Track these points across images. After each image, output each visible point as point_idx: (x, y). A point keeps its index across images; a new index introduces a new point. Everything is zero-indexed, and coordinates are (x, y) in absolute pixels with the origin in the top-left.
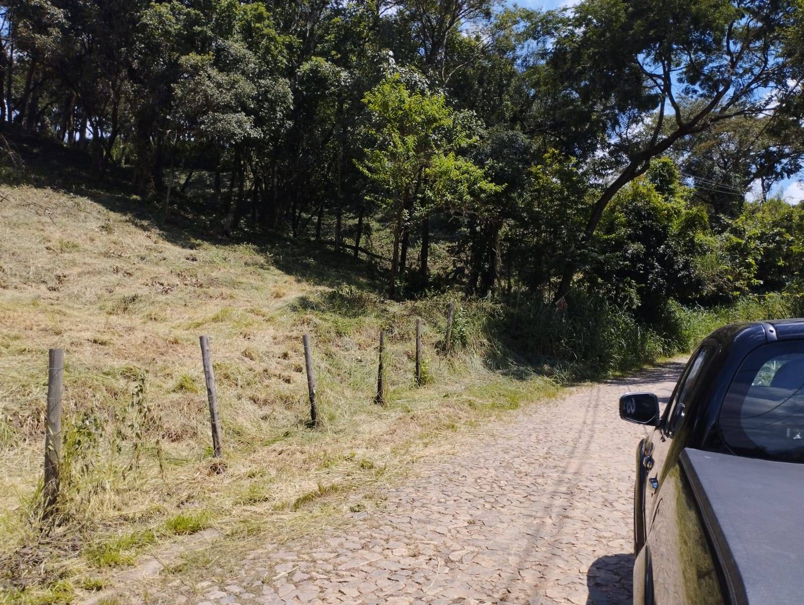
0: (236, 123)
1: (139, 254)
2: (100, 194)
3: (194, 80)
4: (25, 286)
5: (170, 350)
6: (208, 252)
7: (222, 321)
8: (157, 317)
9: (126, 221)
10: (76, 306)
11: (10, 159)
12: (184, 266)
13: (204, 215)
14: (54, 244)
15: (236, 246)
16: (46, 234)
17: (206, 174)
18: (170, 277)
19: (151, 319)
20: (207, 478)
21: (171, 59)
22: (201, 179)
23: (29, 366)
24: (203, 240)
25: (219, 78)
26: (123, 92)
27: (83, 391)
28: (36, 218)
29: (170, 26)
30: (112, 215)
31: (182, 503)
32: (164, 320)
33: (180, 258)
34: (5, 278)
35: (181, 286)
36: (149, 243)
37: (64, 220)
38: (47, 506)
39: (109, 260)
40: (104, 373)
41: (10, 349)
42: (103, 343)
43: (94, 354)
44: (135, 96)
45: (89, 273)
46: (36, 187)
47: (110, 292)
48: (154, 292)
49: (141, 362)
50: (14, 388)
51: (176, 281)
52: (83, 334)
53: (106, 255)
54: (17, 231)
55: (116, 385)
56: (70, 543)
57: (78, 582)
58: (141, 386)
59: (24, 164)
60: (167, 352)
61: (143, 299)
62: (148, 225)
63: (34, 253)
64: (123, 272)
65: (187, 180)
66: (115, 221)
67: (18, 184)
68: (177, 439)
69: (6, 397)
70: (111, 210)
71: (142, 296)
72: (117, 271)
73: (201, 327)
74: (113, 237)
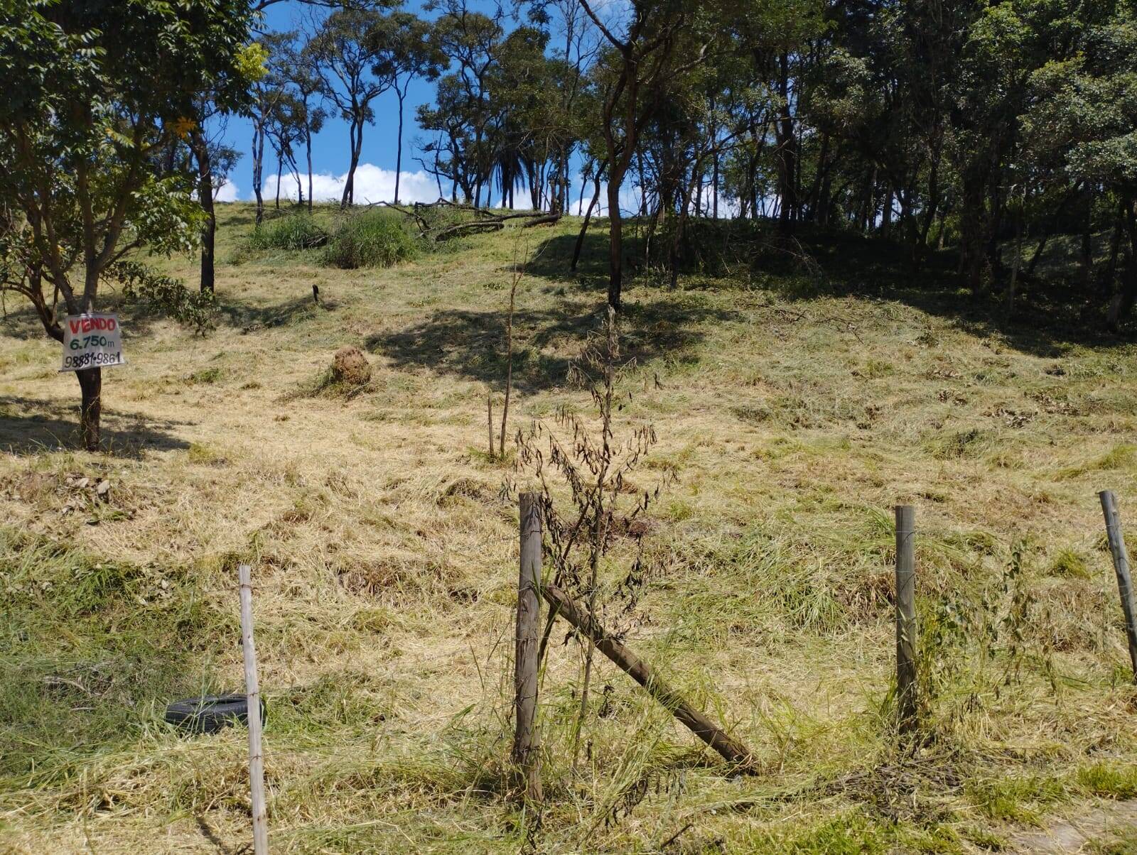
0: (1125, 149)
1: (975, 371)
2: (915, 293)
3: (1052, 101)
4: (831, 424)
5: (1038, 512)
6: (1083, 360)
7: (1116, 467)
8: (1008, 462)
9: (953, 327)
10: (893, 448)
11: (804, 265)
12: (1044, 384)
13: (1071, 302)
14: (862, 367)
15: (1129, 346)
16: (851, 355)
17: (1065, 239)
18: (1023, 402)
19: (1000, 465)
20: (1128, 715)
21: (1014, 81)
22: (1058, 249)
23: (849, 527)
24: (1072, 341)
25: (1094, 88)
26: (944, 147)
27: (922, 564)
28: (838, 337)
29: (1013, 32)
30: (933, 320)
31: (1093, 748)
32: (1020, 466)
33: (1037, 373)
34: (807, 415)
35: (1042, 414)
36: (988, 354)
37: (873, 335)
38: (904, 716)
39: (934, 383)
40: (945, 541)
41: (824, 504)
42: (939, 499)
43: (928, 513)
44: (962, 148)
45: (907, 402)
46: (836, 297)
47: (938, 428)
48: (1000, 425)
49: (996, 528)
50: (836, 555)
51: (1034, 407)
52: (910, 485)
53: (929, 376)
54: (817, 355)
55: (964, 559)
56: (943, 774)
57: (964, 831)
58: (1015, 564)
59: (820, 269)
60: (1032, 514)
61: (985, 435)
62: (985, 328)
63: (839, 381)
64: (953, 398)
65: (1037, 254)
66: (937, 328)
67: (815, 297)
68: (1065, 648)
69: (828, 564)
70: (931, 314)
71: (983, 432)
72: (946, 399)
73: (1081, 477)
74: (937, 351)
